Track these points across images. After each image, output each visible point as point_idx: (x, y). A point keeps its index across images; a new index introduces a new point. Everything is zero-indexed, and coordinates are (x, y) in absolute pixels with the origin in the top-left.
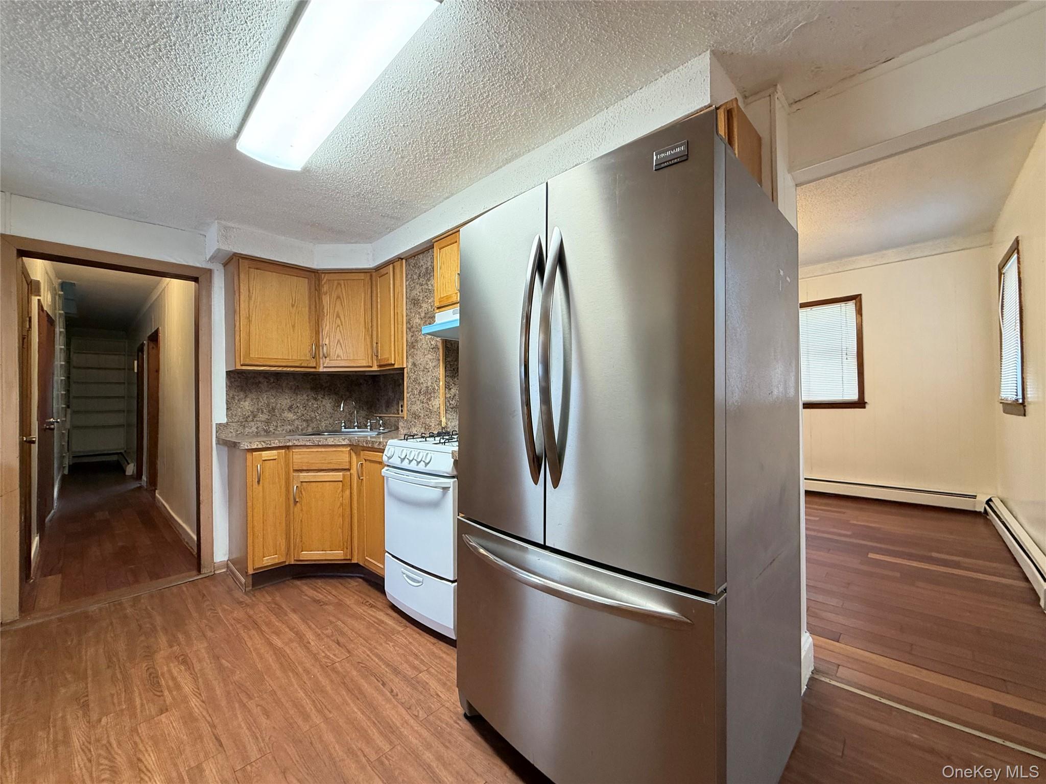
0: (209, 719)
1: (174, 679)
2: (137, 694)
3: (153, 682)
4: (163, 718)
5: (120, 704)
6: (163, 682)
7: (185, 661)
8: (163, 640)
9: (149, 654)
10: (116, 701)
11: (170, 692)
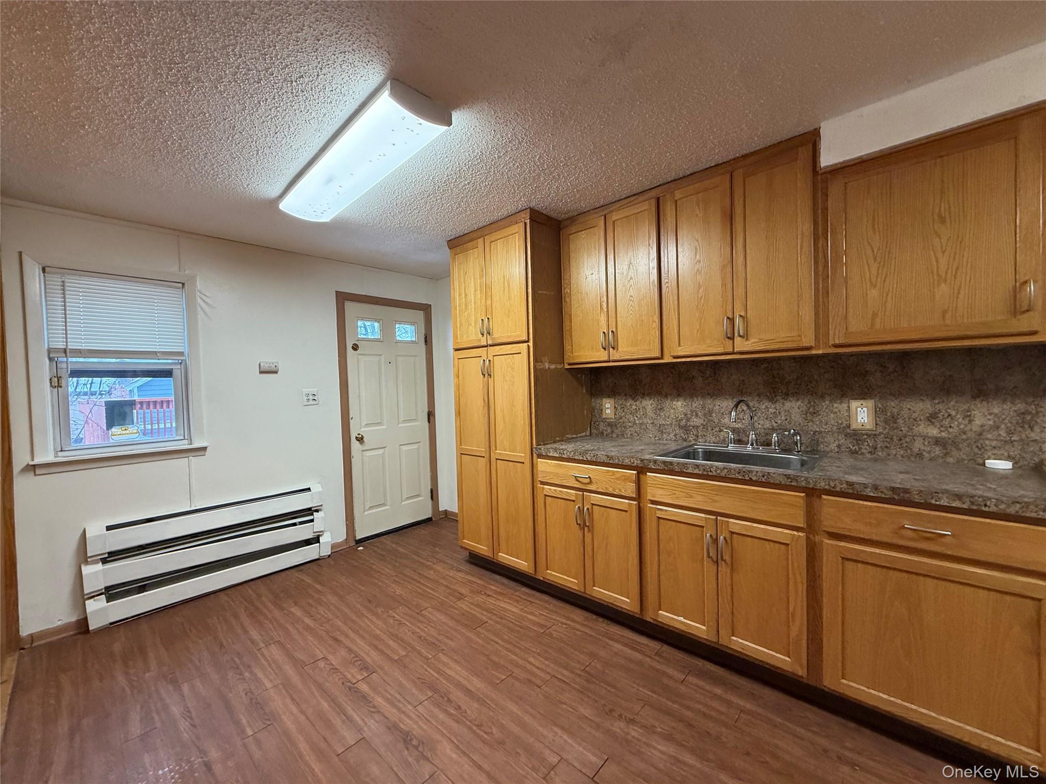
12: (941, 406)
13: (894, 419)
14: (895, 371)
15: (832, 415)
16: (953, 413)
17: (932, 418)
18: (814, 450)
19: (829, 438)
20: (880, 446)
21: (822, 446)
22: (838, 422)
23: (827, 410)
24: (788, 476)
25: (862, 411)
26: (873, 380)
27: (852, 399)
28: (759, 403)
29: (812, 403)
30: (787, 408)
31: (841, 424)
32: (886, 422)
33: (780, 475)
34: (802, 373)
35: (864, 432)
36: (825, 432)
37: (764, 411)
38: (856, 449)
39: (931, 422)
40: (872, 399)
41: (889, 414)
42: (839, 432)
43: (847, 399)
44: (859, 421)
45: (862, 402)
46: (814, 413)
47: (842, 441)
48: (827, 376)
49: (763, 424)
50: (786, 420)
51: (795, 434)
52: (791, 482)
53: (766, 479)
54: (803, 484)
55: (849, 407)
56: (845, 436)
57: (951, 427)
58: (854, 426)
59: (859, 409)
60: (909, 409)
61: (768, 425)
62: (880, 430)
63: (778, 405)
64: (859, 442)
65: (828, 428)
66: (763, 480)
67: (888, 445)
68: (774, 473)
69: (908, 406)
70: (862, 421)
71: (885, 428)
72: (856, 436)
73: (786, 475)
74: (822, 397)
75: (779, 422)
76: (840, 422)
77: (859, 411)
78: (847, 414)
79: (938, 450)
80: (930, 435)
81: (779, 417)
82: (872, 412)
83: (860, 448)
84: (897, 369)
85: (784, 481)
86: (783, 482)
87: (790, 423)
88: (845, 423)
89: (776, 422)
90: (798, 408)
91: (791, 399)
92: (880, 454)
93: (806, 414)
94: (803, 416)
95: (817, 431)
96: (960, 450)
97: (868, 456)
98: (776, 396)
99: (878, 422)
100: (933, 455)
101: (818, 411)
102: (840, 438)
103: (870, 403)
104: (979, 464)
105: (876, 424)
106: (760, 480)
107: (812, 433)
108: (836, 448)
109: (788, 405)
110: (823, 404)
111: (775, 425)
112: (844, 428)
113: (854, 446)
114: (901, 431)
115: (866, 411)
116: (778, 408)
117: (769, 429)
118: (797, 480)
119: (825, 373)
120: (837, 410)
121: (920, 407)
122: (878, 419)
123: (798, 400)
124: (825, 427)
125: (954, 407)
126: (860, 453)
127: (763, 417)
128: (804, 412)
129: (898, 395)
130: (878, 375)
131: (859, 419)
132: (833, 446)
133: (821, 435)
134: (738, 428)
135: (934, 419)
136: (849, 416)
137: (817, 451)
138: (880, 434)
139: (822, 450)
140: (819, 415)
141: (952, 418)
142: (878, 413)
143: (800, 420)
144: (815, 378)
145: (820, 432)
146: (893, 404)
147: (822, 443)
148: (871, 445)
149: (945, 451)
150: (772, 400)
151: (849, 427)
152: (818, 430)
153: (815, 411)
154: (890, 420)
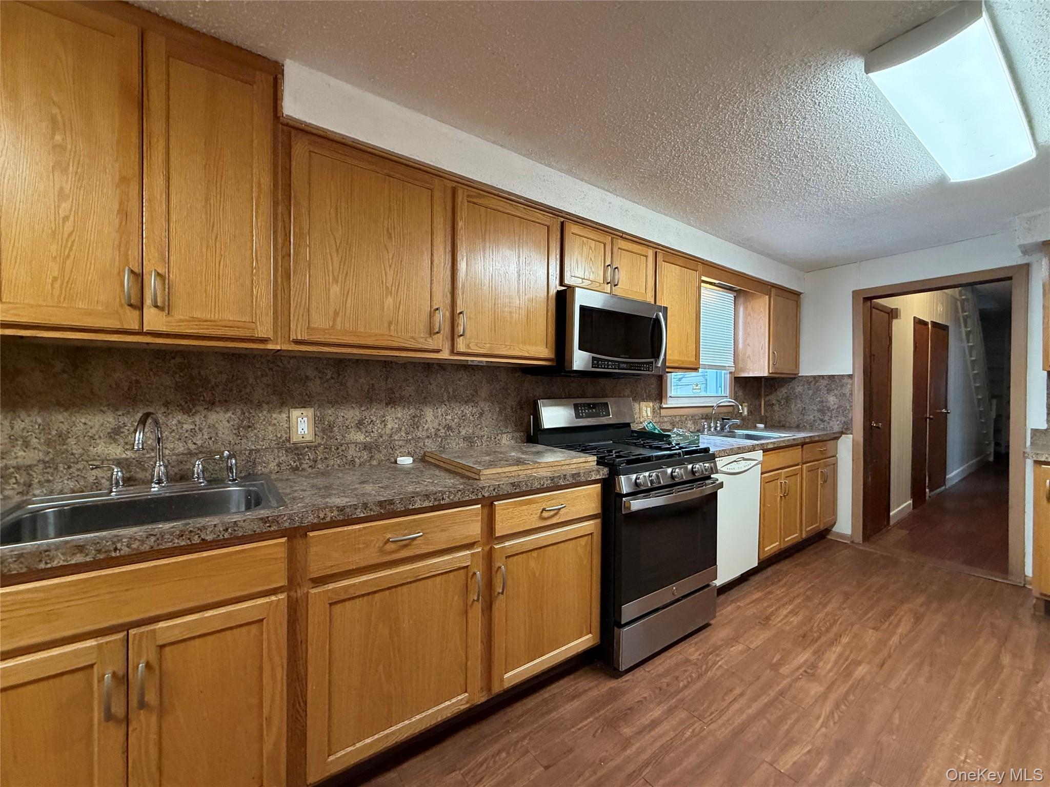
0: (892, 651)
1: (900, 621)
2: (873, 612)
3: (887, 615)
4: (871, 631)
5: (861, 610)
6: (892, 618)
7: (918, 618)
8: (921, 599)
9: (903, 601)
10: (861, 607)
11: (890, 624)
12: (366, 413)
13: (331, 427)
14: (332, 378)
15: (270, 428)
16: (374, 419)
17: (360, 424)
18: (249, 474)
19: (269, 457)
20: (320, 458)
21: (260, 468)
22: (277, 436)
23: (264, 423)
24: (264, 520)
25: (302, 421)
26: (313, 387)
27: (292, 408)
28: (166, 417)
29: (247, 414)
30: (212, 422)
31: (280, 438)
32: (323, 431)
33: (252, 520)
34: (233, 376)
35: (303, 444)
36: (262, 449)
37: (174, 428)
38: (297, 465)
39: (359, 428)
40: (311, 407)
41: (326, 423)
42: (278, 448)
43: (287, 408)
44: (299, 433)
45: (303, 410)
46: (249, 427)
47: (283, 458)
48: (264, 380)
49: (175, 447)
50: (211, 438)
51: (230, 457)
52: (270, 526)
53: (231, 534)
54: (287, 525)
55: (289, 417)
56: (286, 451)
57: (372, 432)
58: (294, 439)
59: (300, 419)
60: (343, 417)
61: (181, 448)
62: (319, 440)
63: (197, 419)
64: (301, 457)
65: (266, 444)
66: (227, 536)
67: (327, 456)
68: (244, 521)
69: (342, 414)
70: (303, 433)
71: (324, 438)
72: (297, 450)
73: (261, 519)
74: (259, 406)
75: (199, 442)
76: (279, 436)
77: (299, 421)
78: (286, 425)
79: (365, 455)
80: (359, 441)
81: (200, 436)
82: (312, 422)
83: (301, 464)
84: (333, 376)
85: (258, 527)
86: (258, 531)
87: (215, 442)
88: (285, 435)
89: (195, 444)
90: (228, 421)
91: (218, 409)
92: (319, 466)
93: (238, 429)
94: (234, 432)
95: (253, 450)
96: (380, 452)
97: (310, 470)
98: (194, 405)
99: (318, 433)
100: (362, 460)
101: (253, 424)
102: (281, 455)
103: (309, 412)
104: (392, 463)
105: (315, 435)
106: (221, 537)
107: (247, 452)
108: (276, 467)
109: (213, 417)
110: (260, 415)
111: (192, 447)
112: (283, 442)
113: (295, 462)
114: (337, 439)
115: (306, 422)
116: (197, 423)
117: (183, 454)
118: (278, 522)
119: (262, 376)
120: (275, 421)
121: (351, 414)
122: (316, 429)
123: (228, 410)
124: (261, 443)
125: (374, 414)
126: (301, 469)
127: (173, 437)
128: (236, 427)
129: (333, 403)
130: (318, 382)
131: (300, 430)
132: (273, 466)
133: (258, 454)
134: (127, 459)
135: (362, 425)
136: (289, 428)
137: (254, 474)
138: (320, 444)
139: (260, 472)
140: (255, 429)
141: (373, 424)
142: (318, 421)
143: (231, 438)
144: (250, 383)
145: (258, 451)
146: (330, 412)
147: (260, 463)
148: (312, 458)
149: (370, 455)
150: (187, 411)
151: (289, 441)
152: (254, 448)
153: (251, 424)
154: (327, 429)
